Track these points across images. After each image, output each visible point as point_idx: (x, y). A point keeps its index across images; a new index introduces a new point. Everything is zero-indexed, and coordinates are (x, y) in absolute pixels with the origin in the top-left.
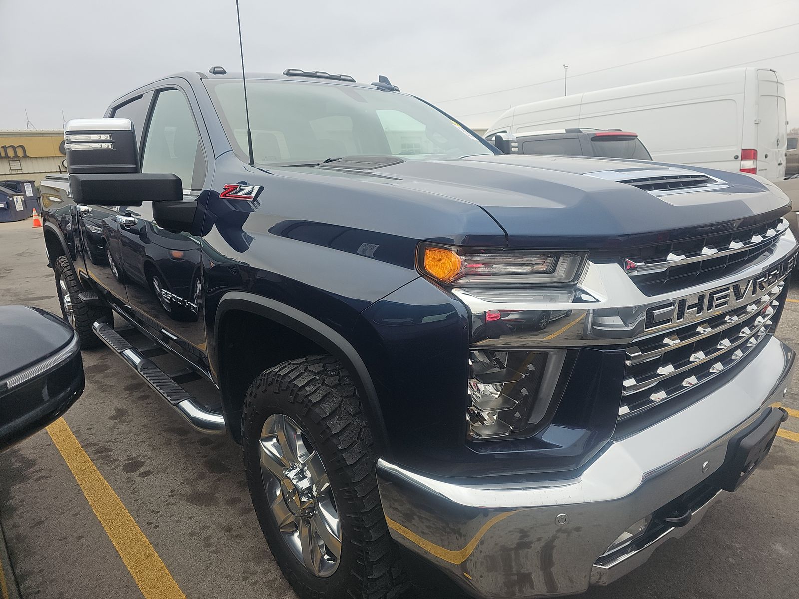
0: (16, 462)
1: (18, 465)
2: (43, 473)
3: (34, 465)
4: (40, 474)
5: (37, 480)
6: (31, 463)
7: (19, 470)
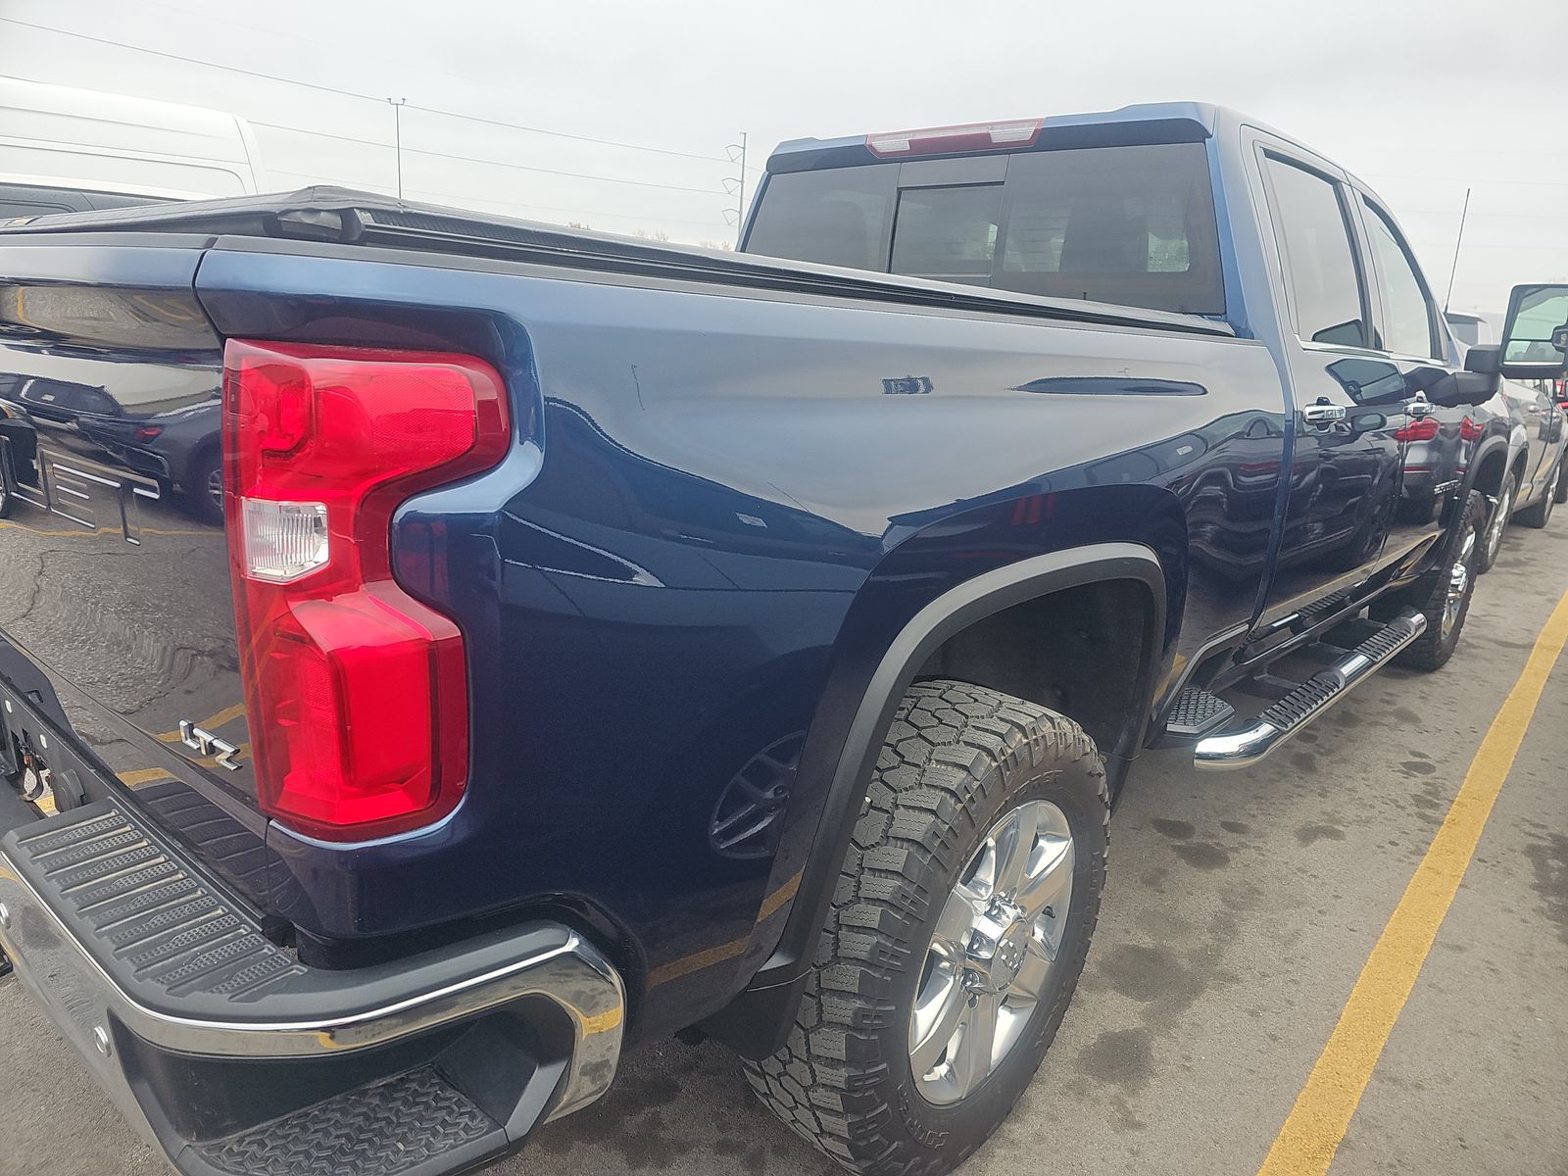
0: (1553, 870)
1: (1554, 863)
2: (1529, 828)
3: (1529, 846)
4: (1533, 830)
5: (1543, 827)
6: (1532, 851)
7: (1557, 854)
